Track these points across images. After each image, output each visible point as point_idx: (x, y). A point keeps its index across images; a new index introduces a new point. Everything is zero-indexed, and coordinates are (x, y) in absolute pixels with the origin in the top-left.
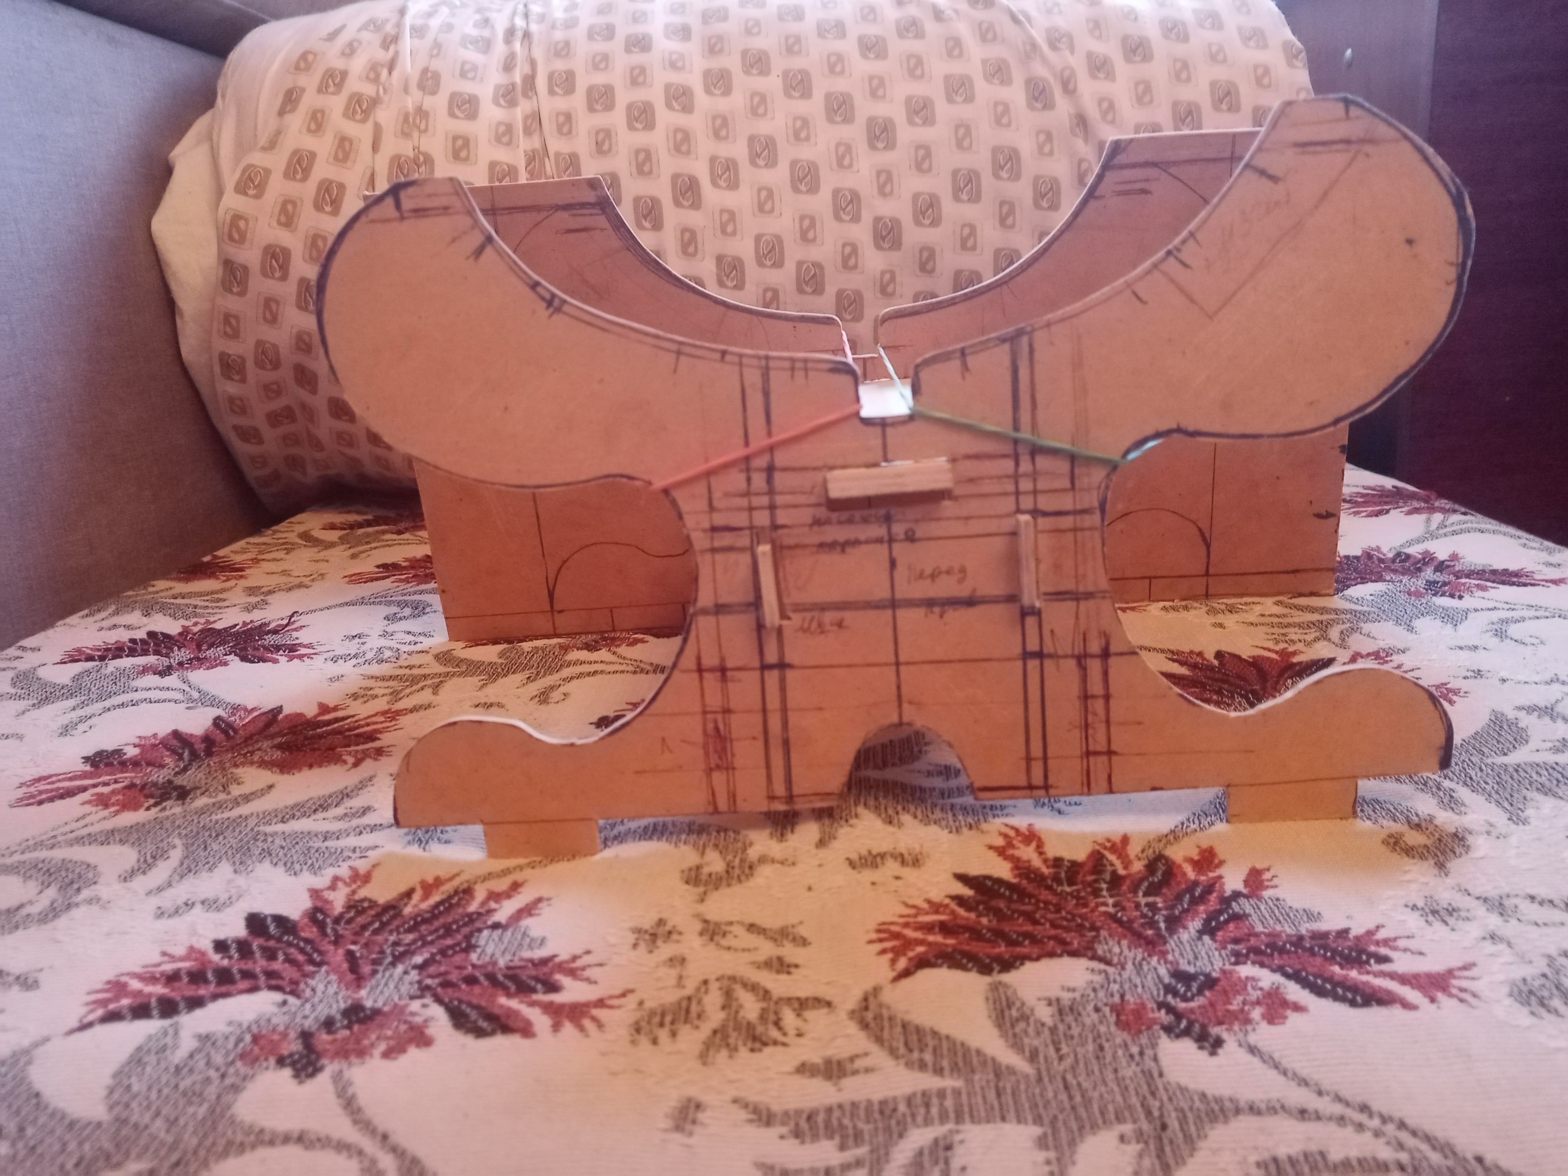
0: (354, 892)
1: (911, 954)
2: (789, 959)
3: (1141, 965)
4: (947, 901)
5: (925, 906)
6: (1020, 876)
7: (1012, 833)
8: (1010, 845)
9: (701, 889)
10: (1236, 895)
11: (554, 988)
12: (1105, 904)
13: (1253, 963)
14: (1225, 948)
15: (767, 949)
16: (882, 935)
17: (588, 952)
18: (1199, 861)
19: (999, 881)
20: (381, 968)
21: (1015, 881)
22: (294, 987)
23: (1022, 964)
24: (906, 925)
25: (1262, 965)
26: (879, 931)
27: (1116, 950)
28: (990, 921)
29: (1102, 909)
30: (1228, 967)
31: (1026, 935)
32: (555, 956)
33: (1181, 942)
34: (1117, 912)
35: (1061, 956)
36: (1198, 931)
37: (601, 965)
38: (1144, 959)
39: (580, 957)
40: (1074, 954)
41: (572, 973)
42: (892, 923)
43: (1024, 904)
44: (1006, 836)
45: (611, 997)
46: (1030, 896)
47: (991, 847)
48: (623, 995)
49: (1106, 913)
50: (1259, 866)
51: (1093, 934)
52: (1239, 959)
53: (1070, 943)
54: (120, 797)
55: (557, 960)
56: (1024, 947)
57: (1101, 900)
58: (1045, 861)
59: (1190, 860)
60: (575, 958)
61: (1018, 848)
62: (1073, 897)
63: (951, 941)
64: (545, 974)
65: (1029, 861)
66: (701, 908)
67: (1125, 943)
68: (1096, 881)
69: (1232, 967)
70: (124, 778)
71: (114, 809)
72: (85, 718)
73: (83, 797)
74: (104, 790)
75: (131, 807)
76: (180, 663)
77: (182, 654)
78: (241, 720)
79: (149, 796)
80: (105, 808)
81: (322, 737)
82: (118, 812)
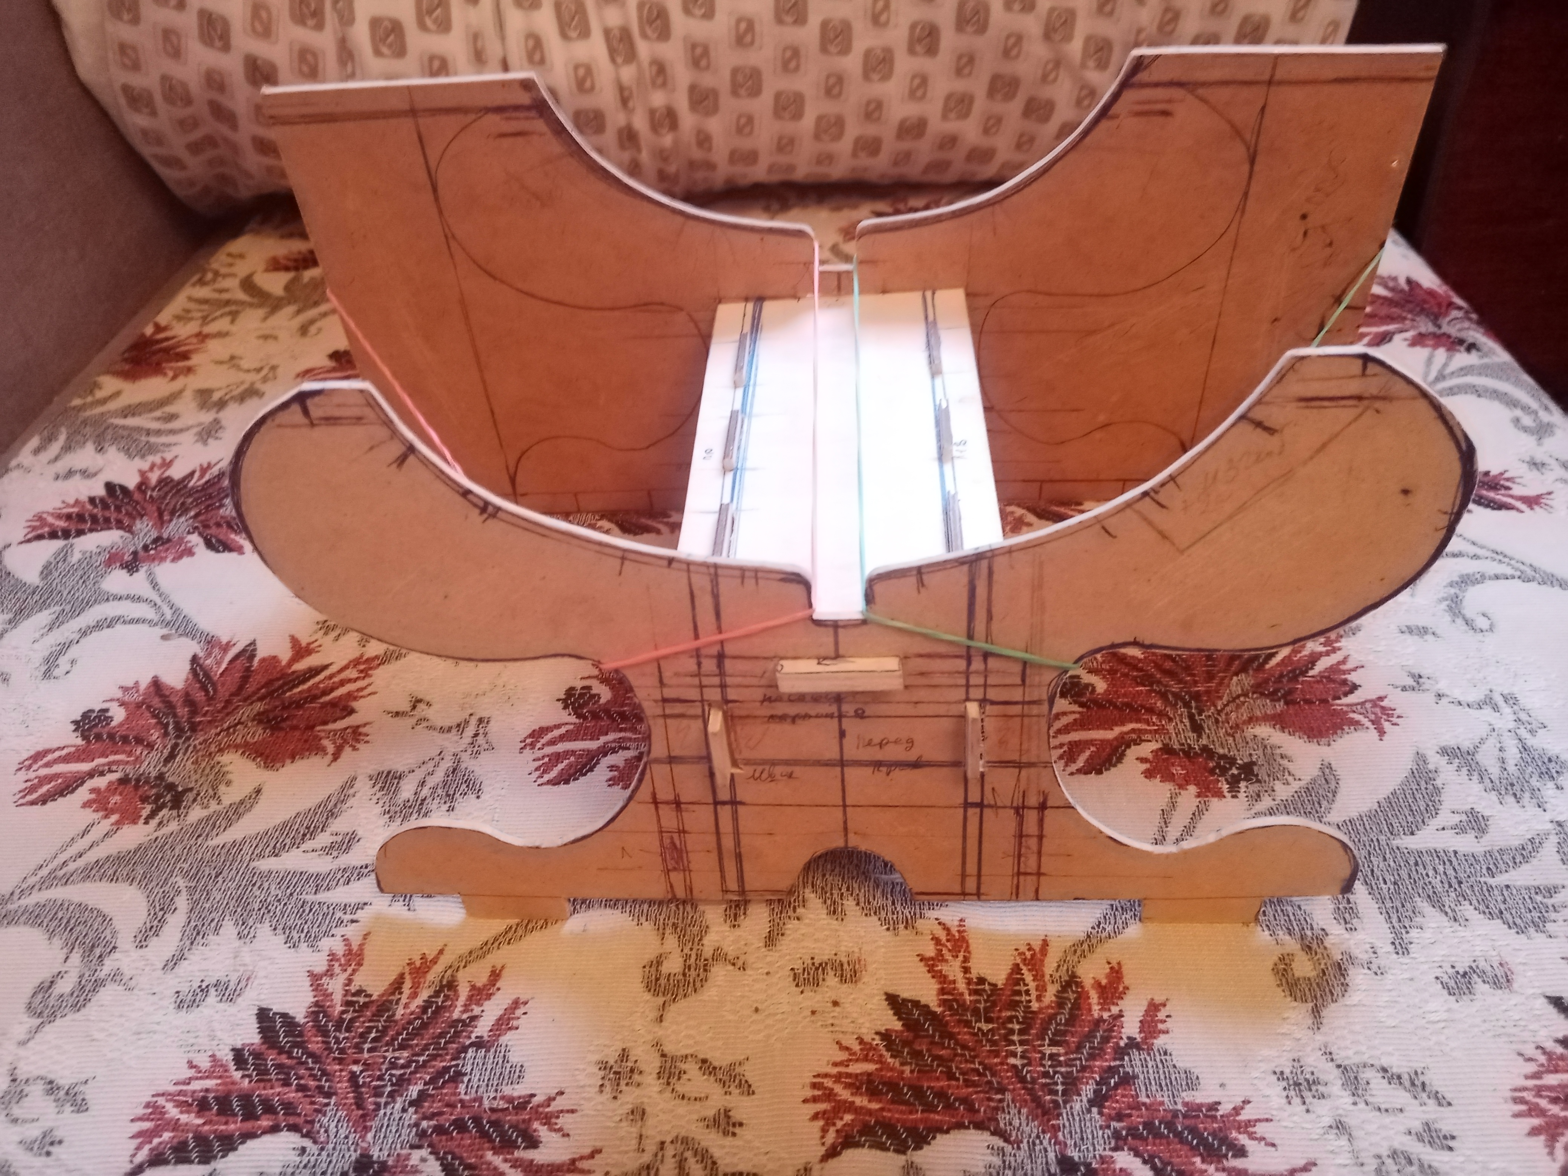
0: (349, 981)
1: (839, 1124)
2: (736, 1115)
3: (1034, 1144)
4: (877, 1041)
5: (857, 1047)
6: (943, 1003)
7: (943, 936)
8: (939, 957)
9: (660, 1000)
10: (1132, 1044)
11: (533, 1143)
12: (1014, 1054)
13: (1130, 1149)
14: (1109, 1127)
15: (717, 1099)
16: (817, 1093)
17: (561, 1093)
18: (1105, 987)
19: (925, 1009)
20: (383, 1100)
21: (939, 1010)
22: (309, 1127)
23: (934, 1138)
24: (838, 1078)
25: (1137, 1154)
26: (814, 1086)
27: (1016, 1123)
28: (912, 1072)
29: (1012, 1061)
30: (1108, 1153)
31: (941, 1095)
32: (533, 1095)
33: (1072, 1115)
34: (1024, 1066)
35: (968, 1128)
36: (1089, 1101)
37: (573, 1111)
38: (1038, 1137)
39: (554, 1099)
40: (979, 1126)
41: (548, 1120)
42: (826, 1075)
43: (944, 1048)
44: (937, 940)
45: (582, 1158)
46: (951, 1036)
47: (923, 959)
48: (592, 1156)
49: (1014, 1066)
50: (1158, 999)
51: (999, 1096)
52: (1119, 1142)
53: (978, 1111)
54: (118, 798)
55: (535, 1101)
56: (938, 1113)
57: (1012, 1048)
58: (969, 982)
59: (1098, 985)
60: (550, 1100)
61: (947, 961)
62: (988, 1041)
63: (875, 1106)
64: (524, 1121)
65: (954, 982)
66: (660, 1032)
67: (1024, 1111)
68: (1010, 1019)
69: (1110, 1153)
70: (117, 763)
71: (114, 818)
72: (65, 647)
73: (83, 793)
74: (101, 782)
75: (130, 817)
76: (146, 548)
77: (145, 529)
78: (218, 665)
79: (144, 799)
80: (106, 817)
81: (298, 704)
82: (119, 824)
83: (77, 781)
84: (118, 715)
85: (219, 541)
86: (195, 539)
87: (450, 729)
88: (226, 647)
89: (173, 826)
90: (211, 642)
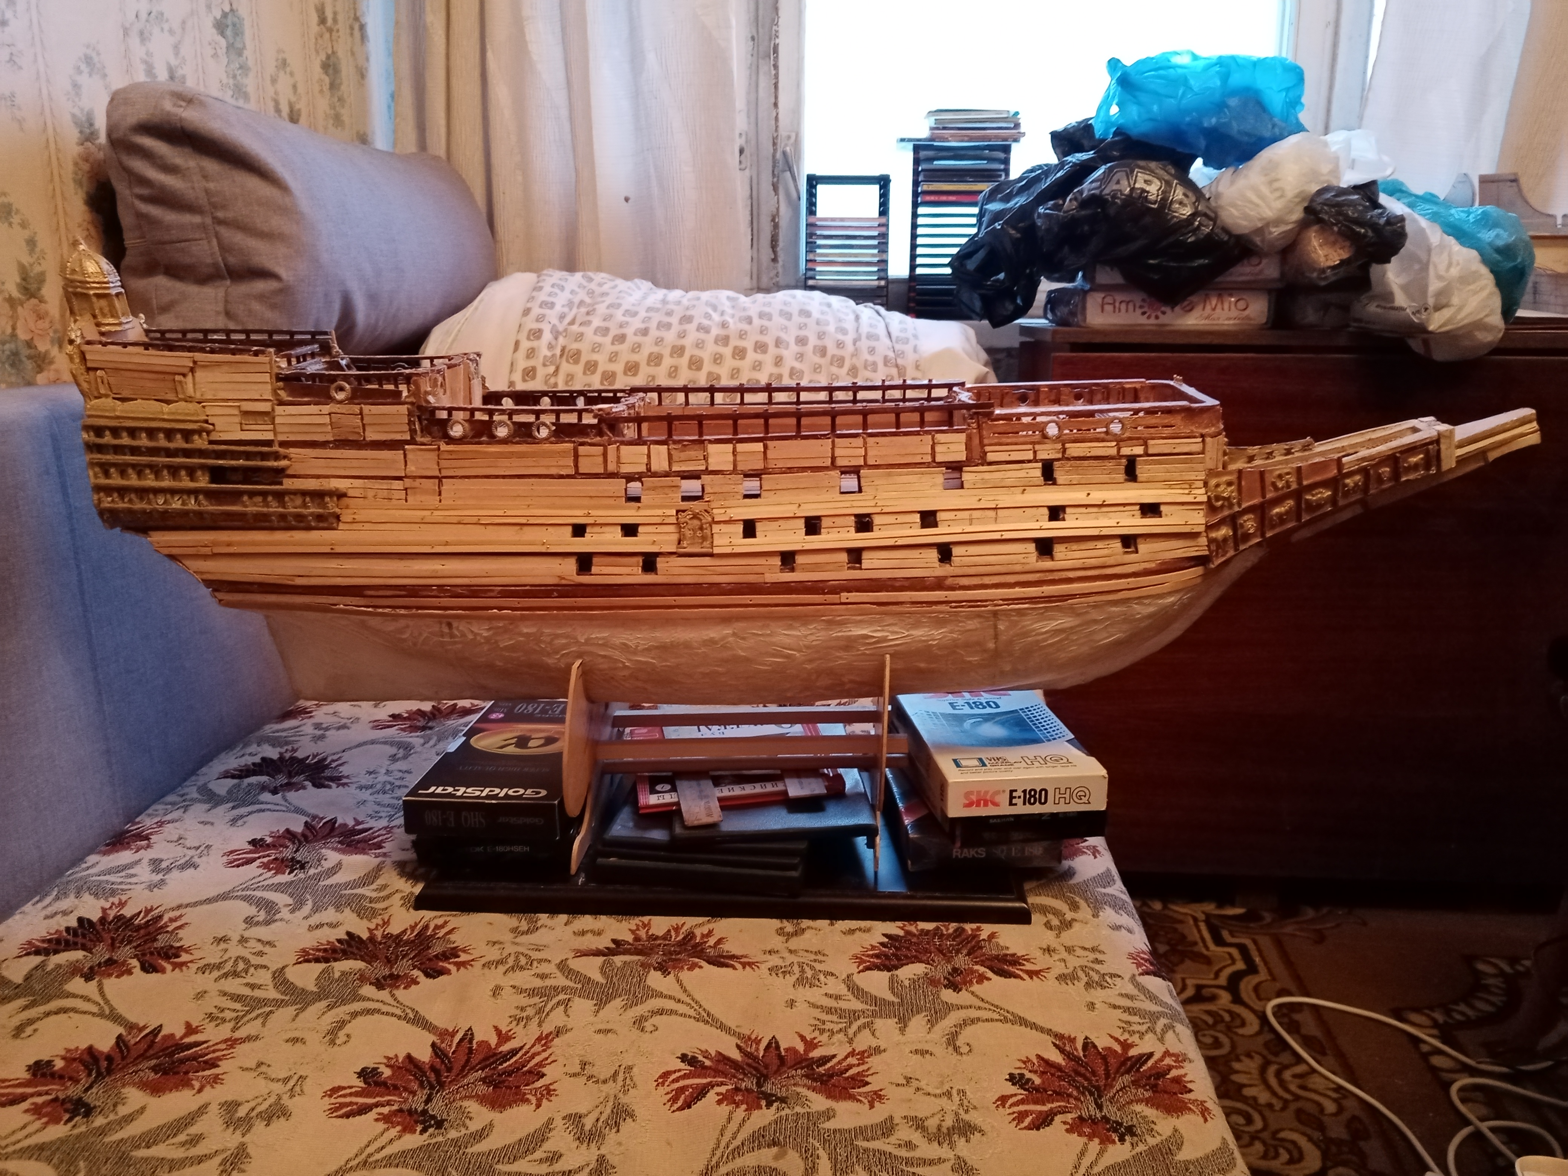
54: (49, 1109)
70: (52, 1090)
71: (44, 1120)
72: (31, 1022)
73: (25, 1105)
74: (40, 1100)
75: (55, 1120)
76: (99, 965)
77: (101, 953)
78: (133, 1039)
79: (66, 1111)
80: (39, 1119)
81: (182, 1061)
82: (46, 1124)
83: (23, 1098)
84: (59, 1064)
85: (151, 965)
86: (135, 962)
87: (279, 1080)
88: (141, 1030)
89: (83, 1129)
90: (131, 1027)
